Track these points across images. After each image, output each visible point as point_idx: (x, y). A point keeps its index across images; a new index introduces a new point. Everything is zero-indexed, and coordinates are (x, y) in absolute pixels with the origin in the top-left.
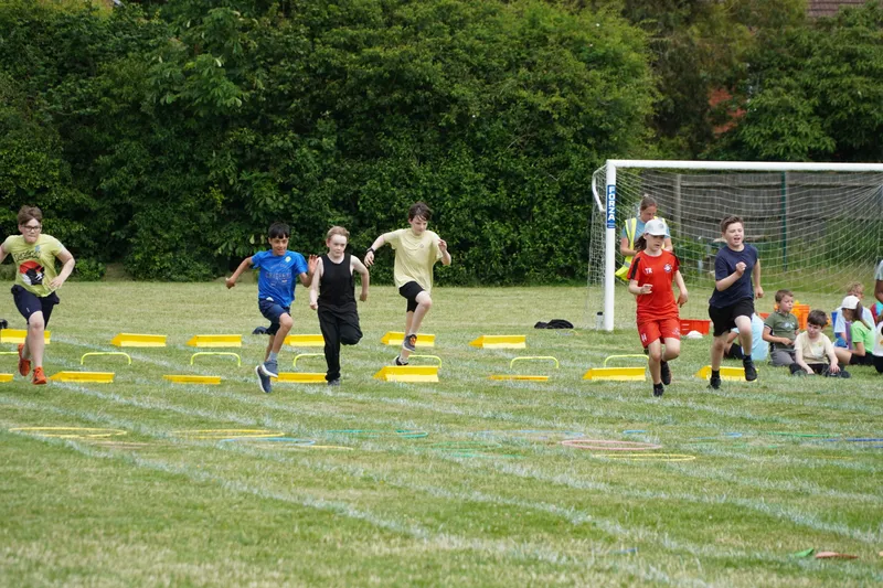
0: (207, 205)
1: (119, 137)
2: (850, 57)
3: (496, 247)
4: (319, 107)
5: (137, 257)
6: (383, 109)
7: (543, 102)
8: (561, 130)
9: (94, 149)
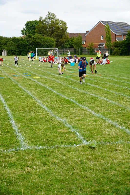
0: (26, 51)
2: (71, 41)
3: (45, 54)
4: (33, 44)
6: (37, 45)
7: (48, 44)
8: (49, 46)
9: (19, 47)
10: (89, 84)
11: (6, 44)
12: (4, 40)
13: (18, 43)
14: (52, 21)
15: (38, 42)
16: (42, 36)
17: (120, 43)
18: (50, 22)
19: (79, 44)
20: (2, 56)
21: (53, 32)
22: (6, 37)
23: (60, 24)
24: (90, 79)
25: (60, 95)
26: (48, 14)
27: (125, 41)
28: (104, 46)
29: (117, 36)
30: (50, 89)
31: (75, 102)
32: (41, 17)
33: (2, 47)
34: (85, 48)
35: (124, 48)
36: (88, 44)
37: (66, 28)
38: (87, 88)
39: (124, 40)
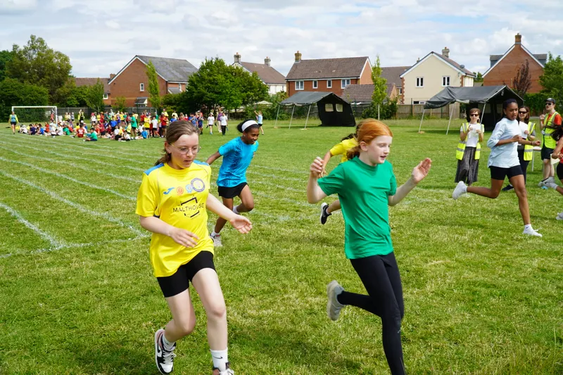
2: (81, 92)
7: (32, 99)
8: (35, 102)
10: (131, 168)
14: (39, 54)
15: (12, 96)
16: (20, 84)
17: (174, 98)
18: (34, 56)
19: (96, 99)
21: (42, 75)
23: (56, 60)
24: (130, 160)
25: (86, 184)
26: (30, 39)
27: (183, 95)
28: (146, 102)
29: (169, 85)
30: (64, 176)
31: (114, 192)
32: (16, 46)
34: (110, 106)
35: (183, 106)
36: (115, 99)
37: (69, 68)
38: (129, 173)
39: (182, 93)
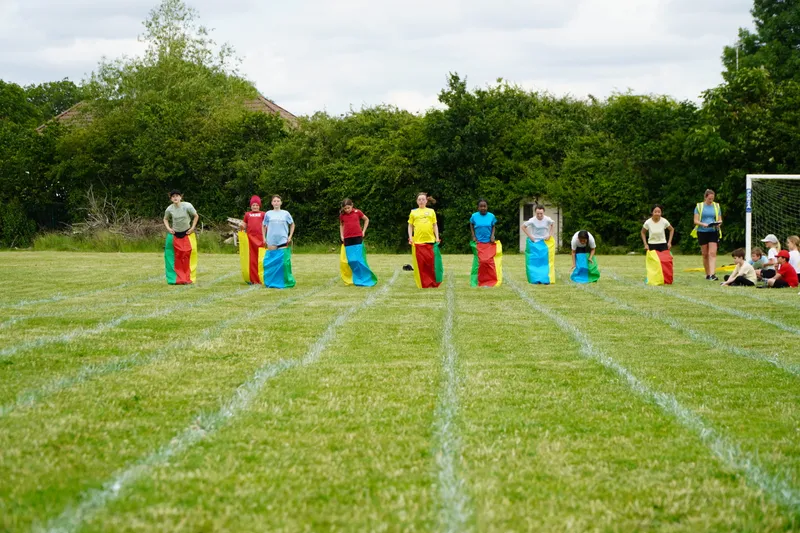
1: (674, 175)
5: (684, 242)
9: (660, 181)
11: (553, 150)
12: (542, 119)
13: (651, 145)
20: (517, 252)
22: (559, 96)
33: (522, 182)
